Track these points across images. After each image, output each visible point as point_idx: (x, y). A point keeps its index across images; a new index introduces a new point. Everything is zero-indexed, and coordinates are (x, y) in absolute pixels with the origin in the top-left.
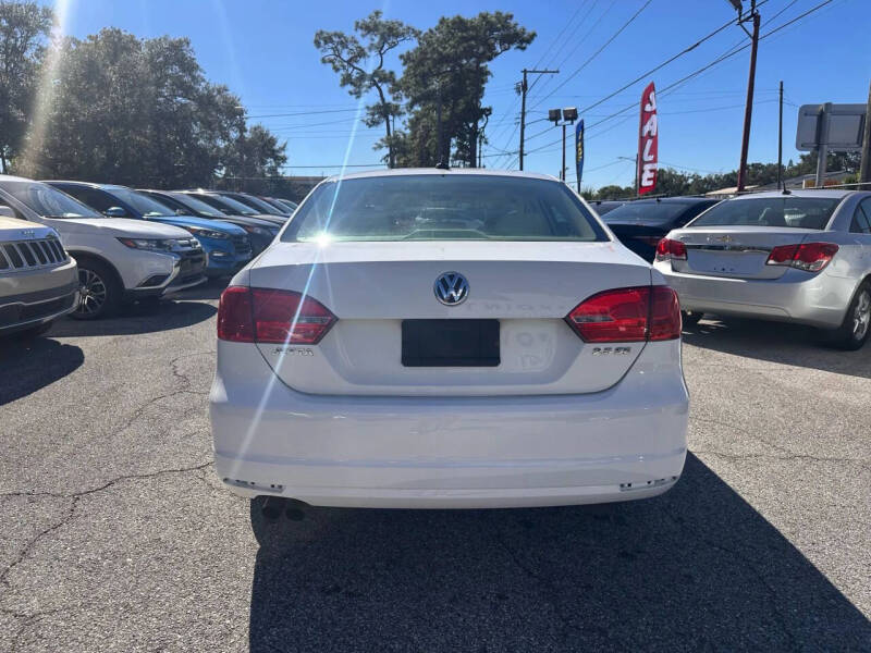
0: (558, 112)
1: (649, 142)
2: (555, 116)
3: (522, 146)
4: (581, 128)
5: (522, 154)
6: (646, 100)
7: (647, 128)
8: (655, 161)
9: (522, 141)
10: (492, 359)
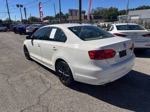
0: (18, 5)
1: (41, 13)
2: (18, 6)
3: (8, 11)
4: (25, 9)
5: (9, 13)
6: (40, 5)
7: (41, 10)
8: (43, 16)
9: (8, 10)
10: (126, 54)
